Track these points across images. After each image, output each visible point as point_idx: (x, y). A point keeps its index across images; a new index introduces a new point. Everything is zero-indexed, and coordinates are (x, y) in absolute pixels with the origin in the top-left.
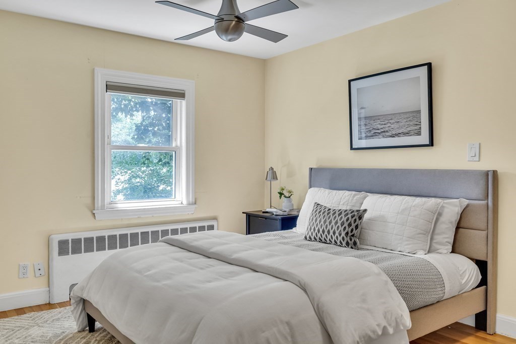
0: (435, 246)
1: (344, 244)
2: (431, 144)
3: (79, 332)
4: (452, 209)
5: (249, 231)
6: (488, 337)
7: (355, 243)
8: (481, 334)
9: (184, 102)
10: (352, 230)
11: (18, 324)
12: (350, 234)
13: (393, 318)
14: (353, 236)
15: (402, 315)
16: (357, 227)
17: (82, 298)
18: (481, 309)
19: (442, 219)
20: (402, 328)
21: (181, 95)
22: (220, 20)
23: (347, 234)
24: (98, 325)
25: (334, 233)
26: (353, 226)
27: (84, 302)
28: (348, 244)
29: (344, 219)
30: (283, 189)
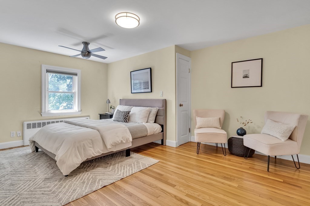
0: (149, 121)
1: (123, 121)
2: (151, 92)
3: (32, 152)
4: (154, 111)
5: (101, 119)
6: (164, 146)
7: (127, 121)
8: (162, 146)
9: (77, 77)
10: (126, 117)
11: (9, 152)
12: (125, 118)
13: (126, 139)
14: (126, 119)
15: (129, 138)
16: (127, 116)
17: (33, 141)
18: (162, 139)
19: (151, 113)
20: (129, 141)
21: (76, 75)
22: (82, 52)
23: (124, 118)
24: (39, 150)
25: (121, 118)
26: (126, 116)
27: (34, 142)
28: (124, 121)
29: (124, 114)
30: (111, 106)
